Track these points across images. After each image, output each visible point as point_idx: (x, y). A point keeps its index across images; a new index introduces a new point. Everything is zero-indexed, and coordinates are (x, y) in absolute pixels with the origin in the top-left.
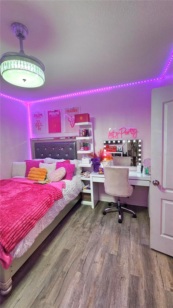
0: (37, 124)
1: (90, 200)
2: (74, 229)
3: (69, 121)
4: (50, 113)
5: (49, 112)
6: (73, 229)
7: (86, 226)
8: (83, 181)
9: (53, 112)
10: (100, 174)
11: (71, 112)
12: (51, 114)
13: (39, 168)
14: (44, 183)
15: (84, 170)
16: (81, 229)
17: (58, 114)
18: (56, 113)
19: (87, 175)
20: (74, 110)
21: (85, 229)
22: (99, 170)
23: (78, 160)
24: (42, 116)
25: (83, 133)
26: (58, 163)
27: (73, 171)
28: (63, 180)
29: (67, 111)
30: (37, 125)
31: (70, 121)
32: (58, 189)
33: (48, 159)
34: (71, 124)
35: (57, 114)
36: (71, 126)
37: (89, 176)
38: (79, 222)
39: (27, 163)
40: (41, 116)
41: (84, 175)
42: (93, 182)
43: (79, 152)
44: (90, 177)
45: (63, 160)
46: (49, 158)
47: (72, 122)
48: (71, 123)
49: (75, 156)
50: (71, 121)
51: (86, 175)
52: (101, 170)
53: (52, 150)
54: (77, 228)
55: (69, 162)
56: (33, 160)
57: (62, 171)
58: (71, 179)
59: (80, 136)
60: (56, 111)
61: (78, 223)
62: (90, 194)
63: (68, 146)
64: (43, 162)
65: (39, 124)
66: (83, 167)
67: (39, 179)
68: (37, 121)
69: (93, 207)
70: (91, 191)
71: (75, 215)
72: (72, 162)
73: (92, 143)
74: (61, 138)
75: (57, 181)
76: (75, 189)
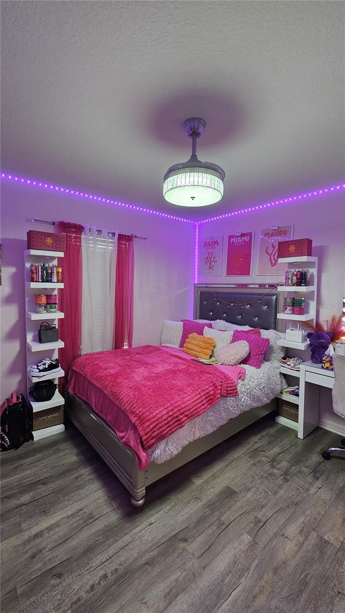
0: (209, 259)
1: (295, 419)
2: (252, 462)
3: (267, 253)
4: (232, 240)
5: (231, 237)
6: (250, 460)
7: (278, 466)
8: (285, 375)
9: (238, 236)
10: (325, 367)
11: (273, 235)
12: (233, 242)
13: (202, 335)
14: (208, 363)
15: (289, 353)
16: (267, 467)
17: (246, 240)
18: (243, 238)
19: (295, 365)
20: (280, 232)
21: (275, 471)
22: (324, 359)
23: (278, 333)
24: (218, 245)
25: (295, 278)
26: (236, 332)
27: (263, 352)
28: (242, 366)
29: (266, 234)
30: (208, 261)
31: (270, 254)
32: (230, 377)
33: (220, 323)
34: (270, 260)
35: (244, 240)
36: (271, 263)
37: (299, 368)
38: (264, 453)
39: (184, 325)
40: (216, 245)
41: (289, 365)
42: (305, 382)
43: (280, 316)
44: (299, 371)
45: (246, 328)
46: (222, 321)
47: (274, 255)
48: (270, 257)
49: (274, 325)
50: (272, 254)
51: (292, 365)
52: (328, 359)
53: (229, 307)
54: (259, 462)
55: (260, 333)
56: (195, 321)
57: (243, 348)
58: (258, 366)
59: (287, 284)
60: (243, 235)
61: (262, 453)
62: (296, 407)
63: (259, 301)
64: (210, 326)
65: (210, 259)
66: (287, 348)
67: (201, 355)
68: (209, 253)
69: (301, 435)
70: (300, 401)
71: (260, 439)
72: (265, 334)
73: (314, 300)
74: (249, 286)
75: (230, 364)
76: (264, 387)
